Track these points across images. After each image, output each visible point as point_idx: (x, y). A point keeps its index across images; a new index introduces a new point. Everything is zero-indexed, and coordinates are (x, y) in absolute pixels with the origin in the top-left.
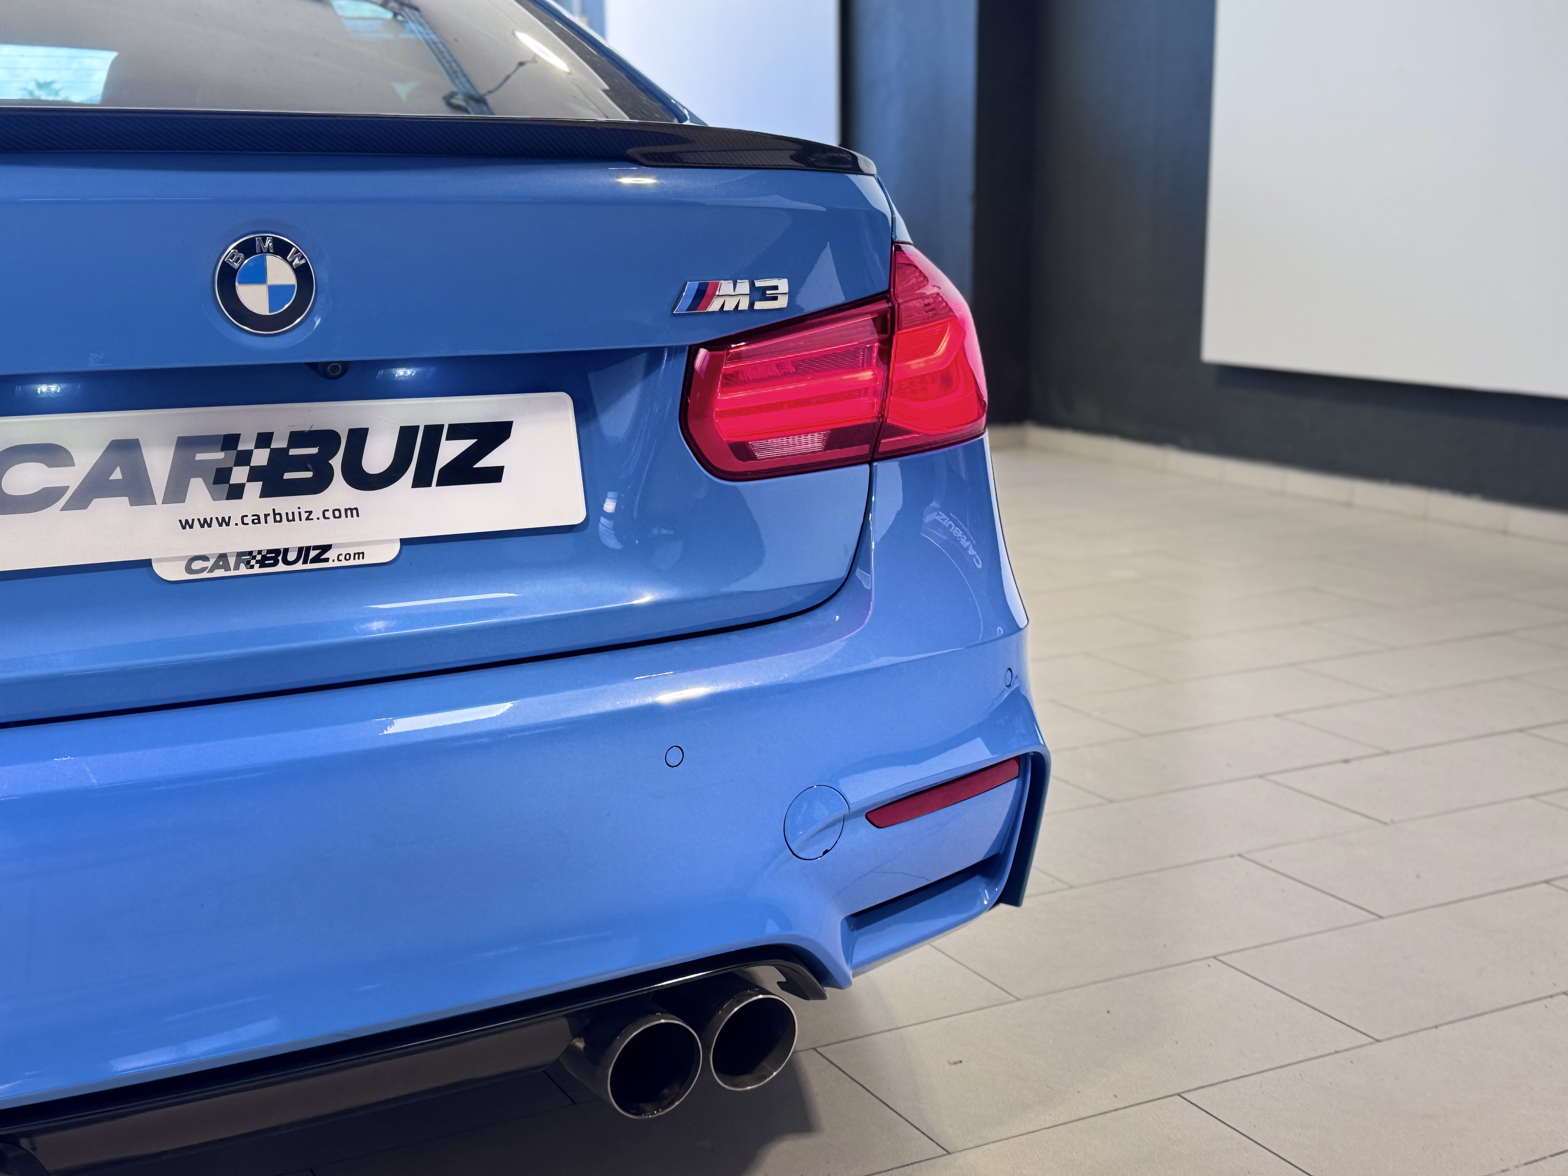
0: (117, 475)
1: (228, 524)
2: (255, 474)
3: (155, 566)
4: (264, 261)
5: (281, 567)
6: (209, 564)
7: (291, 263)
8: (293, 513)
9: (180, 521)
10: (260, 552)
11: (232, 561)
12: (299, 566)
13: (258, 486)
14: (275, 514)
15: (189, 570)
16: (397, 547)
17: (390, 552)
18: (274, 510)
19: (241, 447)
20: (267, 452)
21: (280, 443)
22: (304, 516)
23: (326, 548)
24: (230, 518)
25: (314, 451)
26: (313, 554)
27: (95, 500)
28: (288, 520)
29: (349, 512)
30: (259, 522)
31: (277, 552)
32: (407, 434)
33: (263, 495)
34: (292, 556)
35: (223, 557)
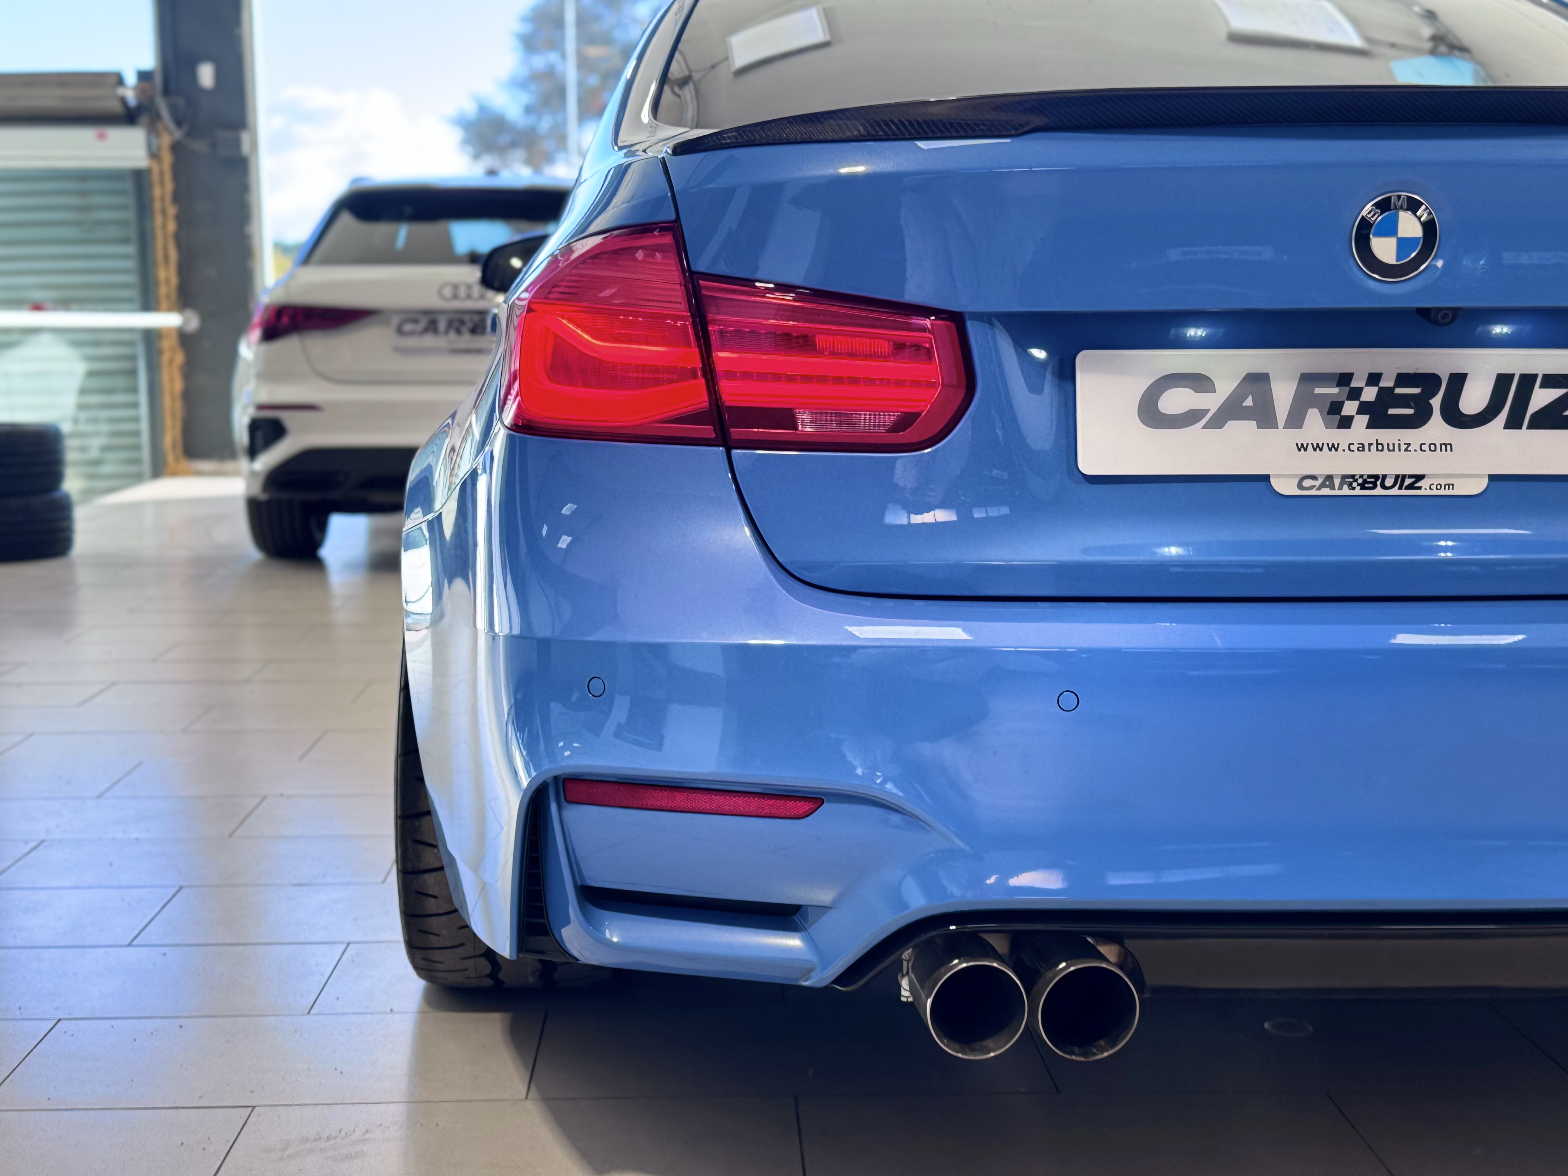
0: (1249, 402)
1: (1336, 450)
2: (1363, 409)
3: (1272, 481)
4: (1397, 217)
5: (1379, 491)
6: (1317, 483)
7: (1419, 218)
8: (1394, 445)
9: (1297, 444)
10: (1361, 476)
11: (1337, 482)
12: (1395, 491)
13: (1365, 418)
14: (1378, 444)
15: (1300, 486)
16: (1485, 482)
17: (1477, 486)
18: (1377, 440)
19: (1354, 384)
20: (1375, 390)
21: (1387, 382)
22: (1403, 447)
23: (1420, 478)
24: (1338, 444)
25: (1416, 391)
26: (1408, 481)
27: (1229, 421)
28: (1389, 450)
29: (1443, 447)
30: (1363, 450)
31: (1376, 477)
32: (1503, 381)
33: (1369, 426)
34: (1389, 482)
35: (1330, 478)
